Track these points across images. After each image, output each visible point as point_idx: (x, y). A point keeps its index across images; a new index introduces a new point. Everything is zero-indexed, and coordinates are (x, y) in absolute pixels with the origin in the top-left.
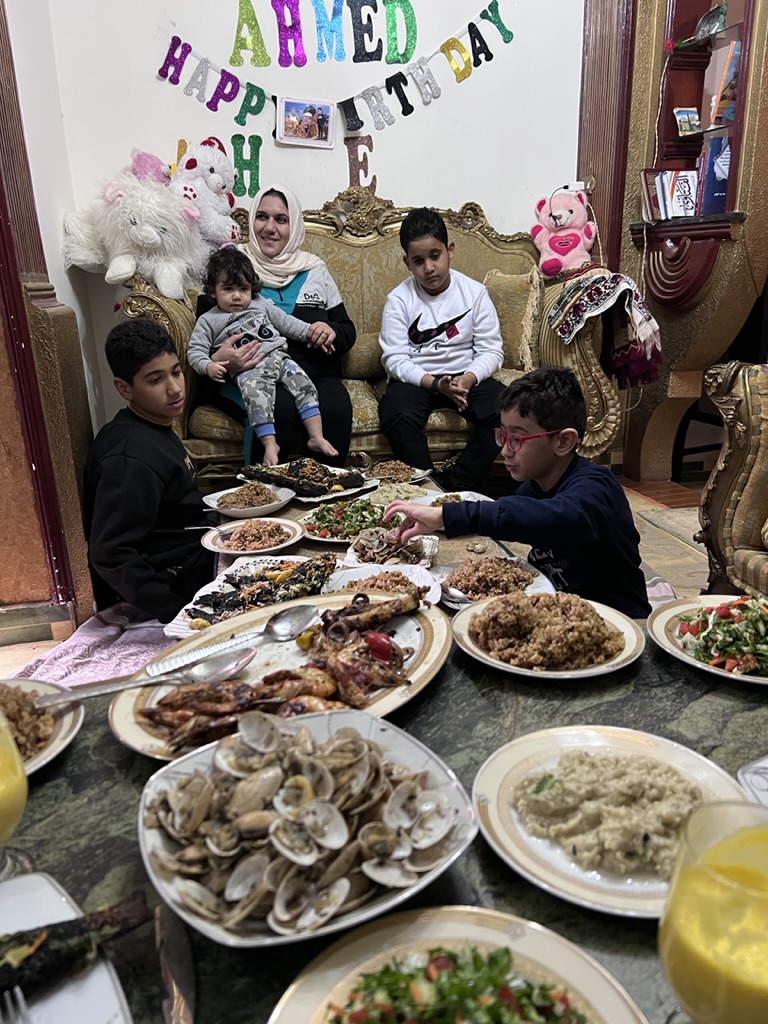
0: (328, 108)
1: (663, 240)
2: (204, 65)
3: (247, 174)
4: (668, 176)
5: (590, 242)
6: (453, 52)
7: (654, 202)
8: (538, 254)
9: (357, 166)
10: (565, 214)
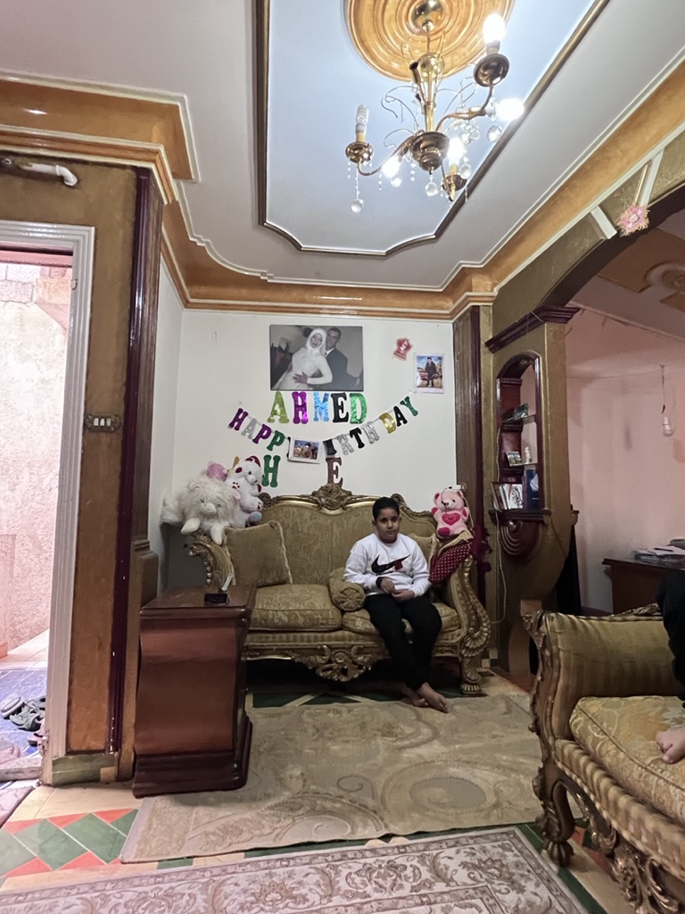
0: (318, 444)
1: (507, 521)
2: (254, 422)
3: (270, 475)
4: (506, 487)
5: (466, 518)
6: (386, 420)
7: (500, 500)
8: (436, 524)
9: (332, 473)
10: (451, 502)
